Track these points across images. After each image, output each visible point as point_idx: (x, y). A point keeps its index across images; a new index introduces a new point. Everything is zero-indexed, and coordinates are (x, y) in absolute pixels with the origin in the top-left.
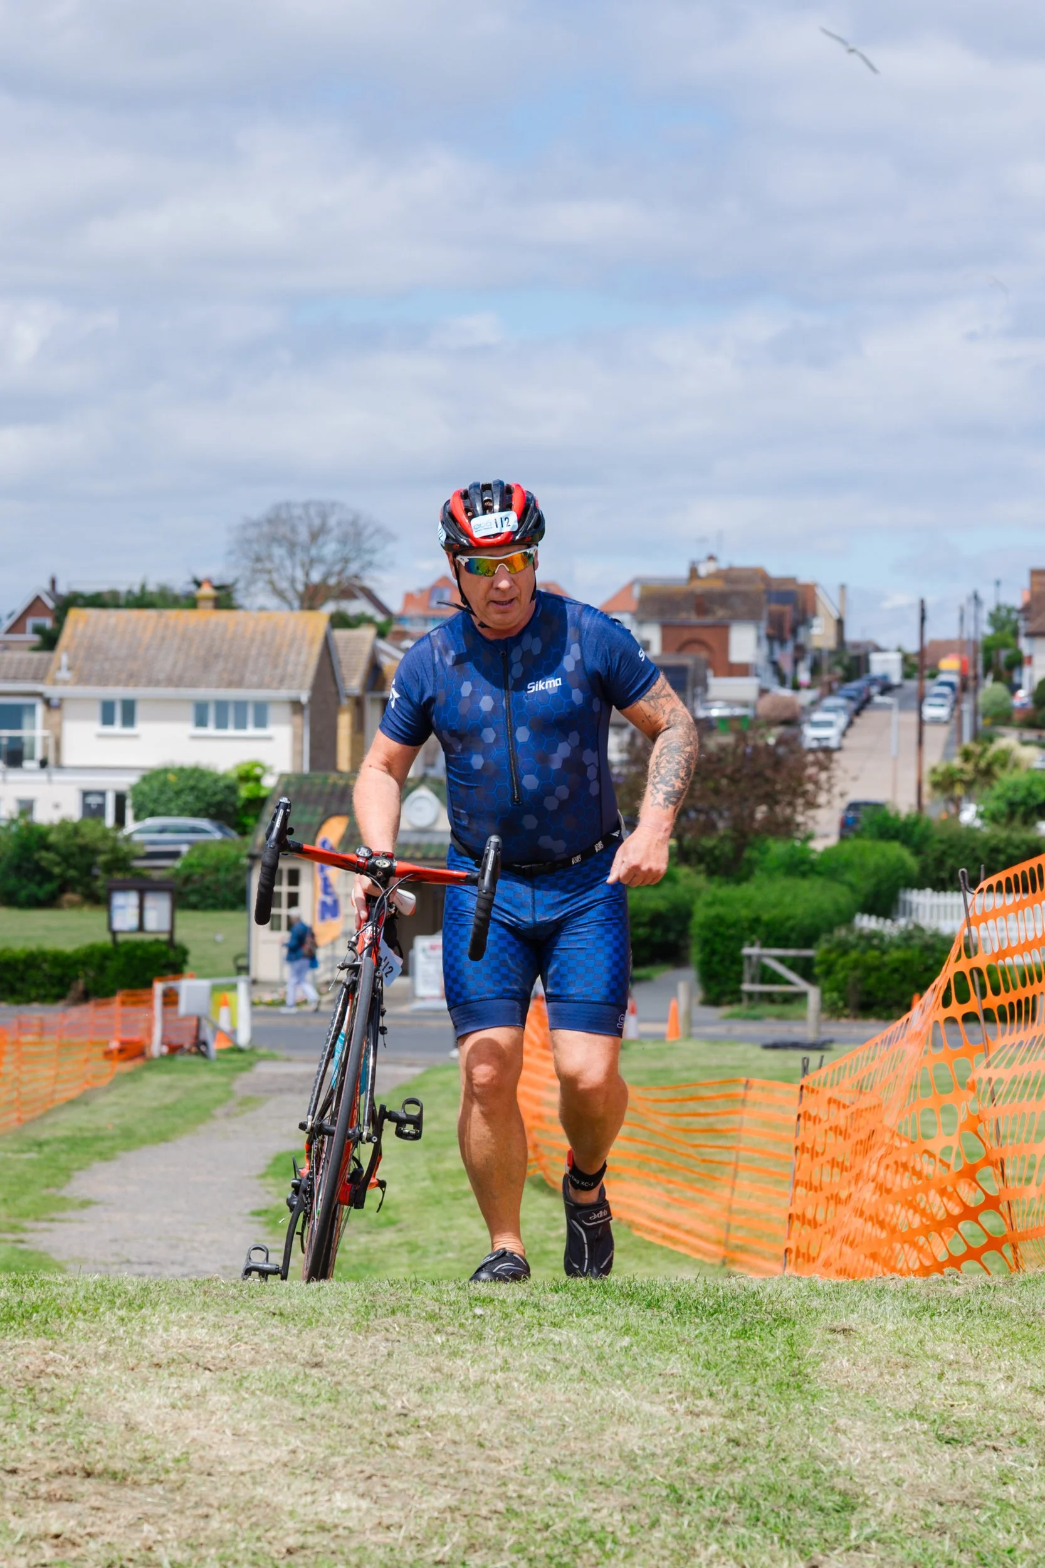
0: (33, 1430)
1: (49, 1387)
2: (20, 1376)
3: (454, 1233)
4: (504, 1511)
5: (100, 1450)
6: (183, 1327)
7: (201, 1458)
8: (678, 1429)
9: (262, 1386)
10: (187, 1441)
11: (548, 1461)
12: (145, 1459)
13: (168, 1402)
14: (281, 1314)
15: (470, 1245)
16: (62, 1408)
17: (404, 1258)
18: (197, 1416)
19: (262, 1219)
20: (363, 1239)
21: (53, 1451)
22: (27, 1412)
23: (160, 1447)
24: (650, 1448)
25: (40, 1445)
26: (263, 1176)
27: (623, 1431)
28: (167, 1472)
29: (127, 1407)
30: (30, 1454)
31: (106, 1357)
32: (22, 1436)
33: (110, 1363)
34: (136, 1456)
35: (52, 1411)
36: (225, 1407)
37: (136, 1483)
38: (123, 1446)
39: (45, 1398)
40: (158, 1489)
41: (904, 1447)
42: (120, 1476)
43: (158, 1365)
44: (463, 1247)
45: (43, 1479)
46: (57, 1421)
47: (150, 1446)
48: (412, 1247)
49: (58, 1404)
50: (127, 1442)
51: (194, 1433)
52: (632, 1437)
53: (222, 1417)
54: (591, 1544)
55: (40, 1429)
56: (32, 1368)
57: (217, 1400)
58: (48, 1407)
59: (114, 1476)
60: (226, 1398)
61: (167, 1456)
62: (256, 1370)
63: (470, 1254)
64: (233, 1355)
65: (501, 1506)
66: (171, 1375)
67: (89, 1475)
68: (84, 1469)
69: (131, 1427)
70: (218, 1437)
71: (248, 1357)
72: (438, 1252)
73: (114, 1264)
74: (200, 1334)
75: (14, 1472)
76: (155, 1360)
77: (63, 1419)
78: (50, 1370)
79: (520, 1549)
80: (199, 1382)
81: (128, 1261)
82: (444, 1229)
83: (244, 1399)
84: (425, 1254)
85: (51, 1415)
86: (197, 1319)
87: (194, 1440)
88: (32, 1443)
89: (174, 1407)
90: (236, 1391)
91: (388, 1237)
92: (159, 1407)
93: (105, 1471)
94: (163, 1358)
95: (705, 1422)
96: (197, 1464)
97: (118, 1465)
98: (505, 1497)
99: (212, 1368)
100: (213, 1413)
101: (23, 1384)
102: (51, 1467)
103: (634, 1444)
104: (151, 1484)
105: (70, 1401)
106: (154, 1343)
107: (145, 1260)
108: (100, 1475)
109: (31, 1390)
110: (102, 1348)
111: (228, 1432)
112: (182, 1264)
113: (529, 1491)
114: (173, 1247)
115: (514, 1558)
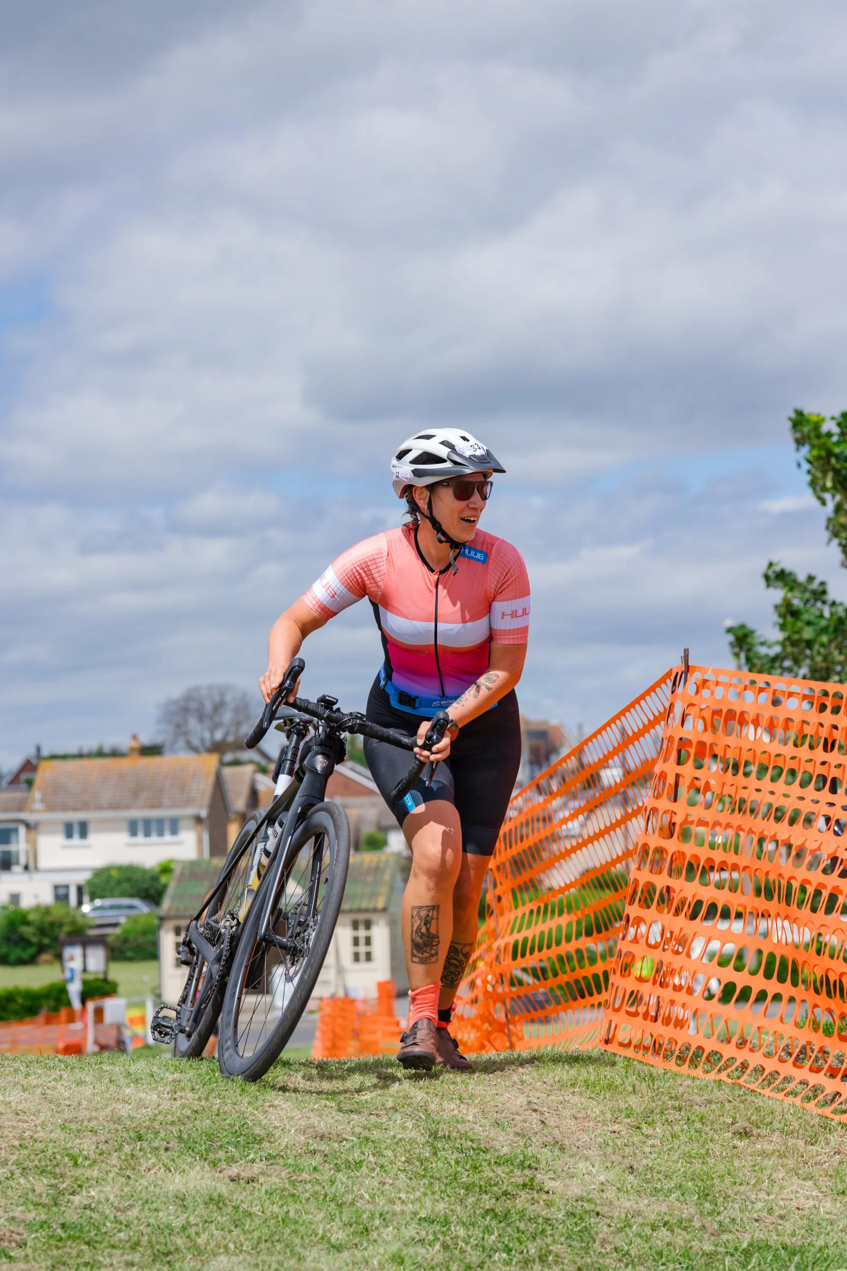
4: (18, 1146)
8: (159, 1105)
11: (59, 1121)
24: (133, 1114)
27: (120, 1106)
41: (312, 1115)
52: (124, 1110)
54: (66, 1159)
65: (16, 1143)
79: (18, 1163)
95: (179, 1102)
98: (21, 1138)
103: (124, 1113)
113: (40, 1135)
115: (14, 1167)
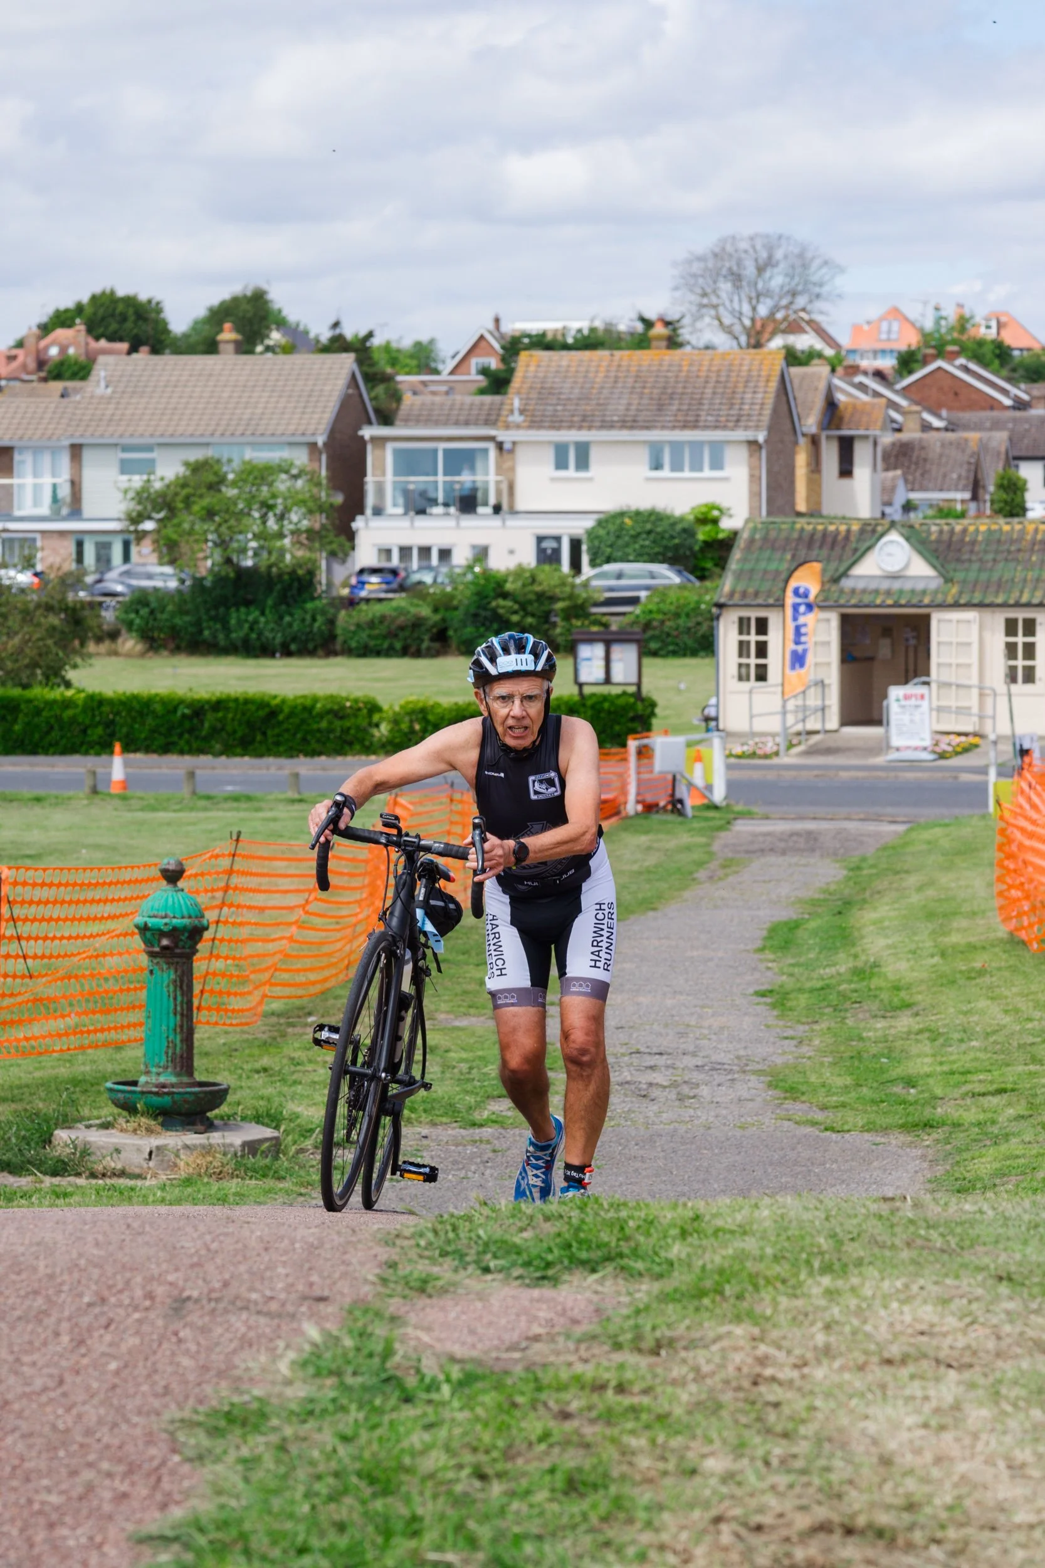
0: (767, 1463)
1: (771, 1398)
2: (734, 1384)
3: (975, 1018)
5: (854, 1493)
6: (903, 1302)
7: (978, 1503)
9: (1023, 1393)
10: (955, 1478)
12: (911, 1507)
13: (920, 1419)
14: (1010, 1279)
15: (995, 1032)
16: (796, 1431)
17: (927, 1048)
18: (957, 1440)
19: (768, 1000)
20: (880, 1024)
21: (799, 1497)
22: (757, 1440)
23: (927, 1489)
25: (782, 1488)
26: (761, 950)
28: (943, 1527)
29: (872, 1427)
30: (772, 1501)
31: (827, 1352)
32: (761, 1478)
33: (834, 1358)
34: (899, 1501)
35: (786, 1435)
36: (989, 1427)
37: (910, 1547)
38: (880, 1486)
39: (772, 1417)
40: (935, 1550)
42: (888, 1535)
43: (889, 1362)
44: (987, 1035)
45: (795, 1539)
46: (795, 1450)
47: (911, 1484)
48: (934, 1035)
49: (790, 1426)
50: (885, 1480)
51: (962, 1467)
53: (987, 1443)
55: (775, 1462)
56: (745, 1370)
57: (978, 1414)
58: (779, 1429)
59: (880, 1533)
60: (985, 1413)
61: (937, 1501)
62: (1008, 1369)
63: (995, 1042)
64: (974, 1344)
66: (912, 1377)
67: (849, 1531)
68: (843, 1526)
69: (886, 1461)
70: (991, 1471)
71: (991, 1345)
72: (961, 1041)
73: (623, 1055)
74: (928, 1313)
75: (759, 1528)
76: (886, 1355)
77: (803, 1447)
78: (768, 1372)
80: (949, 1387)
81: (638, 1052)
82: (965, 1013)
83: (1005, 1413)
84: (947, 1043)
85: (784, 1442)
86: (915, 1288)
87: (963, 1477)
88: (773, 1488)
89: (926, 1426)
90: (997, 1403)
91: (905, 1022)
92: (909, 1429)
93: (870, 1526)
94: (894, 1351)
96: (975, 1512)
97: (884, 1519)
99: (954, 1364)
100: (975, 1436)
101: (741, 1395)
102: (803, 1522)
104: (926, 1548)
105: (803, 1421)
106: (879, 1326)
107: (655, 1050)
108: (862, 1533)
109: (753, 1403)
110: (820, 1339)
111: (1002, 1464)
112: (694, 1054)
114: (682, 1035)
